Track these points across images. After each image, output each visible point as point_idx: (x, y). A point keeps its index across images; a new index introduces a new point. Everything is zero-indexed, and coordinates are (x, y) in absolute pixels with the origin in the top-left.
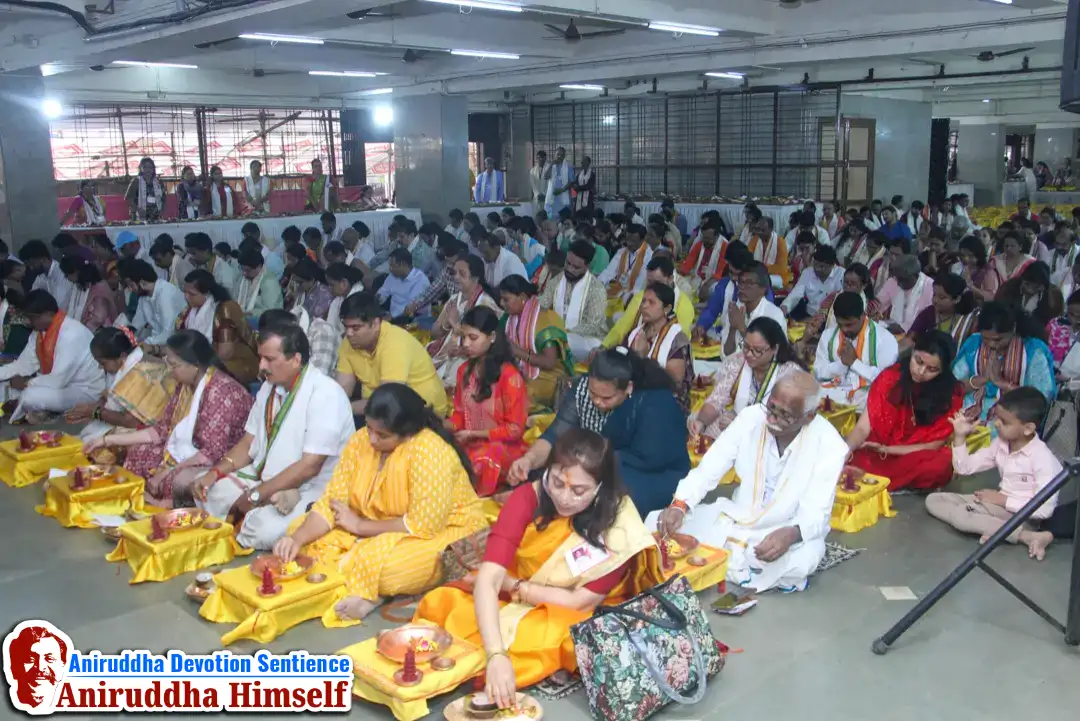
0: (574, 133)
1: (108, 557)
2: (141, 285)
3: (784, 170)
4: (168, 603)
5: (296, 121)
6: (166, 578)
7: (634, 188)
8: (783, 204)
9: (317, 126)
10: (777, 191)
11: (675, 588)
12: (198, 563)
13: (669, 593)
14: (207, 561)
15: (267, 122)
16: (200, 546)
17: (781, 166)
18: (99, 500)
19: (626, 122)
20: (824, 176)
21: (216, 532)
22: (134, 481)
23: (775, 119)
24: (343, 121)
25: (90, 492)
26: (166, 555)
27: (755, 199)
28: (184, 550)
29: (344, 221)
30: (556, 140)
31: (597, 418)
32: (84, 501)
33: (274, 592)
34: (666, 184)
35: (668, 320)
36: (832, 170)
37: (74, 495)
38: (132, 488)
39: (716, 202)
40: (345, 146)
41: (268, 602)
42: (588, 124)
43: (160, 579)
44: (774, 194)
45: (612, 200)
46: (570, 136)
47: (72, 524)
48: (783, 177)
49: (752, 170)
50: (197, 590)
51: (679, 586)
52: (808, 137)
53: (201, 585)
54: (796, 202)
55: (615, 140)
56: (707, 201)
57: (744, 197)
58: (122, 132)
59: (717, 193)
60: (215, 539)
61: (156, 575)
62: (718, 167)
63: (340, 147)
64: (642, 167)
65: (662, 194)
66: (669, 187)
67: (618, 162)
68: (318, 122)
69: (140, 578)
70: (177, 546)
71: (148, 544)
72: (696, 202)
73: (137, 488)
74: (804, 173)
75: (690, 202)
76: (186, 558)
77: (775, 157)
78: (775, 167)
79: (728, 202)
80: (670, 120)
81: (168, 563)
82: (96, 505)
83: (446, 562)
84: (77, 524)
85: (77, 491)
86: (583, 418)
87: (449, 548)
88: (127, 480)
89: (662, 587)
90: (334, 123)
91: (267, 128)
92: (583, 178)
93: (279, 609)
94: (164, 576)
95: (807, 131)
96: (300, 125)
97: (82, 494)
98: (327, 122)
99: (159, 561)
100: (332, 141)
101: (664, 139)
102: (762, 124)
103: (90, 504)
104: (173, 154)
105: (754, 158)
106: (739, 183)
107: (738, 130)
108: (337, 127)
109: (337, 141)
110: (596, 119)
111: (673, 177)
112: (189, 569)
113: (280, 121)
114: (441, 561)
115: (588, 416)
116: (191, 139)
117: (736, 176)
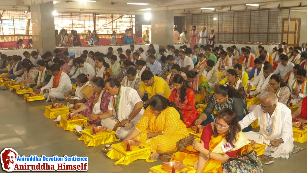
0: (205, 23)
1: (79, 139)
2: (80, 64)
3: (271, 34)
4: (97, 152)
5: (122, 18)
6: (96, 146)
7: (223, 40)
8: (271, 45)
9: (128, 20)
10: (269, 41)
11: (253, 154)
12: (105, 142)
13: (251, 155)
14: (107, 142)
15: (114, 18)
16: (106, 137)
17: (270, 33)
18: (75, 123)
19: (221, 20)
20: (284, 36)
21: (110, 133)
22: (84, 118)
23: (269, 18)
24: (136, 18)
25: (73, 121)
26: (96, 139)
27: (262, 43)
28: (101, 138)
29: (137, 47)
30: (199, 25)
31: (220, 106)
32: (71, 123)
33: (130, 150)
34: (233, 38)
35: (236, 79)
36: (287, 34)
37: (68, 121)
38: (84, 120)
39: (249, 44)
40: (136, 26)
41: (128, 153)
42: (209, 20)
43: (94, 146)
44: (267, 42)
45: (217, 43)
46: (204, 24)
47: (67, 130)
48: (271, 37)
49: (260, 34)
50: (105, 149)
51: (254, 154)
52: (279, 24)
53: (106, 148)
54: (274, 44)
55: (218, 25)
56: (247, 44)
57: (258, 43)
58: (72, 20)
59: (249, 41)
60: (110, 135)
61: (93, 145)
62: (249, 33)
63: (135, 26)
64: (225, 33)
65: (232, 42)
66: (234, 39)
67: (218, 31)
68: (128, 18)
69: (89, 145)
70: (99, 137)
71: (92, 136)
72: (243, 44)
73: (85, 121)
74: (277, 36)
75: (241, 44)
76: (101, 140)
77: (268, 31)
78: (268, 33)
79: (252, 44)
80: (235, 19)
81: (97, 141)
82: (74, 124)
83: (179, 145)
84: (69, 130)
85: (69, 120)
86: (215, 106)
87: (180, 140)
88: (83, 118)
89: (249, 153)
90: (133, 19)
91: (114, 20)
92: (211, 36)
93: (132, 155)
94: (95, 145)
95: (279, 22)
96: (123, 19)
97: (70, 121)
98: (131, 18)
99: (94, 141)
100: (132, 24)
101: (233, 24)
102: (264, 20)
103: (72, 124)
104: (85, 27)
105: (262, 30)
106: (256, 38)
107: (256, 22)
108: (134, 20)
109: (134, 24)
110: (212, 18)
111: (235, 36)
112: (102, 144)
113: (118, 18)
114: (178, 144)
115: (217, 106)
116: (92, 23)
117: (255, 36)
